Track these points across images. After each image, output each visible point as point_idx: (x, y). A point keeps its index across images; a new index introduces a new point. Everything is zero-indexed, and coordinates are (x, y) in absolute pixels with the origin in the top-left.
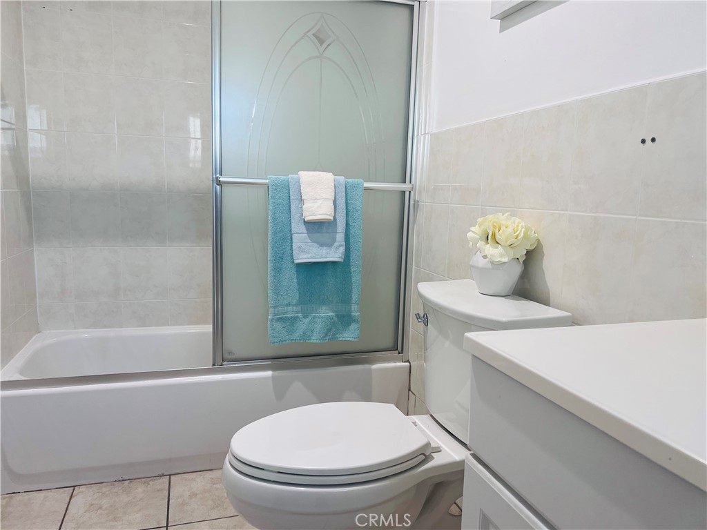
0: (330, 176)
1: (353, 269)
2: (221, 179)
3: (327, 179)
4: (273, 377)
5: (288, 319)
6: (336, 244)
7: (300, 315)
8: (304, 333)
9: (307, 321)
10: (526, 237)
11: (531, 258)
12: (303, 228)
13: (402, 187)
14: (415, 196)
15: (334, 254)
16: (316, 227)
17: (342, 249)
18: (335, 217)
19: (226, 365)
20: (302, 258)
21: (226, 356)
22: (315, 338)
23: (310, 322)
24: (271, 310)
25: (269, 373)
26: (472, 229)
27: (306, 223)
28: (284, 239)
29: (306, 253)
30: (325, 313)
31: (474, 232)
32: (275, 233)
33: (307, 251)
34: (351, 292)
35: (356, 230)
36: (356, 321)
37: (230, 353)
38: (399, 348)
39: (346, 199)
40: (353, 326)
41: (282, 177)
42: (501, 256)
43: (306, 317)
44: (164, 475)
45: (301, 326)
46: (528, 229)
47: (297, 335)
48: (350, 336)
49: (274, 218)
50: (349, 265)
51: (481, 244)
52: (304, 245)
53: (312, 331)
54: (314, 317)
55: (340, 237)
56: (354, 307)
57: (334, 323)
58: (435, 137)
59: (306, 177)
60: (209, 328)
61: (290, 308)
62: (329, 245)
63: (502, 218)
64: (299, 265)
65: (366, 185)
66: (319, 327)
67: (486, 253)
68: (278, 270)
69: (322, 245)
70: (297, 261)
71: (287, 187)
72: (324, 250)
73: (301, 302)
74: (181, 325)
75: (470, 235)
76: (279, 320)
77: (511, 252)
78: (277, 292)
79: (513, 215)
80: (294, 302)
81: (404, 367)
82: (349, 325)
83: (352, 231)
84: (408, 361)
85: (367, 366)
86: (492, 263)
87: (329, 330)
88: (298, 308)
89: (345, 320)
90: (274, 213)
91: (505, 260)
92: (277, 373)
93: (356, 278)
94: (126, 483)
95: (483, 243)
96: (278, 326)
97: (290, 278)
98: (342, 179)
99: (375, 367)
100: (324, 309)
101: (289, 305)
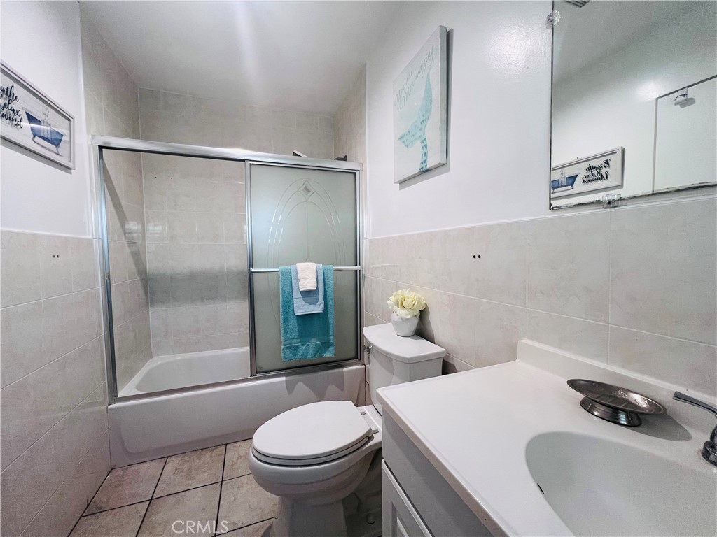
0: (314, 265)
1: (329, 316)
2: (253, 270)
3: (312, 267)
4: (286, 381)
5: (293, 347)
6: (319, 303)
7: (300, 344)
8: (303, 354)
9: (304, 347)
10: (419, 302)
11: (423, 314)
12: (300, 295)
13: (355, 268)
14: (363, 272)
15: (318, 309)
16: (307, 294)
17: (322, 306)
18: (317, 288)
19: (259, 375)
20: (299, 312)
21: (258, 370)
22: (309, 357)
23: (306, 348)
24: (283, 343)
25: (283, 379)
26: (390, 298)
27: (301, 292)
28: (288, 302)
29: (302, 309)
30: (314, 342)
31: (391, 301)
32: (284, 299)
33: (302, 308)
34: (329, 329)
35: (331, 293)
36: (332, 345)
37: (261, 368)
38: (359, 357)
39: (324, 277)
40: (331, 348)
41: (287, 267)
42: (406, 315)
43: (303, 345)
44: (223, 445)
45: (301, 350)
46: (420, 299)
47: (299, 356)
48: (329, 354)
49: (283, 290)
50: (327, 313)
51: (395, 307)
52: (300, 305)
53: (307, 353)
54: (308, 345)
55: (321, 299)
56: (331, 337)
57: (320, 348)
58: (371, 241)
59: (300, 266)
60: (247, 349)
61: (294, 341)
62: (315, 303)
63: (406, 292)
64: (298, 316)
65: (335, 268)
66: (311, 350)
67: (398, 313)
68: (286, 320)
69: (311, 304)
70: (296, 314)
71: (290, 272)
72: (312, 306)
73: (300, 337)
74: (236, 347)
75: (389, 302)
76: (287, 348)
77: (412, 312)
78: (286, 332)
79: (412, 290)
80: (296, 337)
81: (361, 369)
82: (329, 347)
83: (328, 294)
84: (364, 365)
85: (340, 370)
86: (402, 319)
87: (317, 352)
88: (299, 340)
89: (326, 345)
90: (283, 287)
91: (409, 317)
92: (288, 378)
93: (331, 321)
94: (200, 452)
95: (396, 307)
96: (288, 351)
97: (293, 323)
98: (321, 266)
99: (345, 369)
100: (313, 340)
101: (293, 339)
